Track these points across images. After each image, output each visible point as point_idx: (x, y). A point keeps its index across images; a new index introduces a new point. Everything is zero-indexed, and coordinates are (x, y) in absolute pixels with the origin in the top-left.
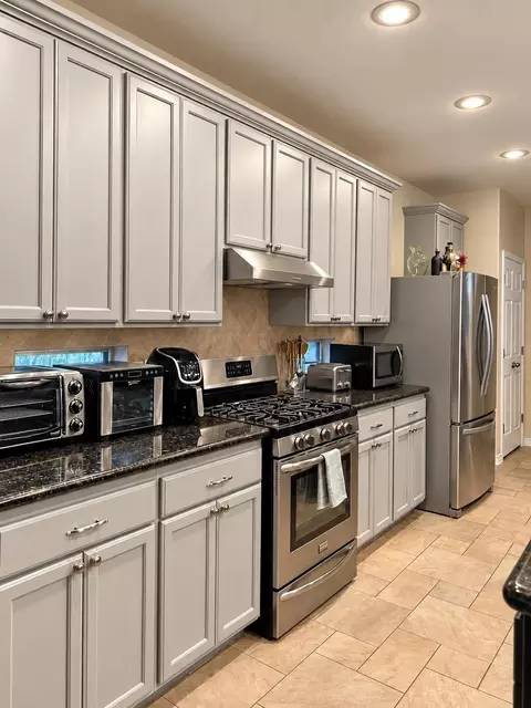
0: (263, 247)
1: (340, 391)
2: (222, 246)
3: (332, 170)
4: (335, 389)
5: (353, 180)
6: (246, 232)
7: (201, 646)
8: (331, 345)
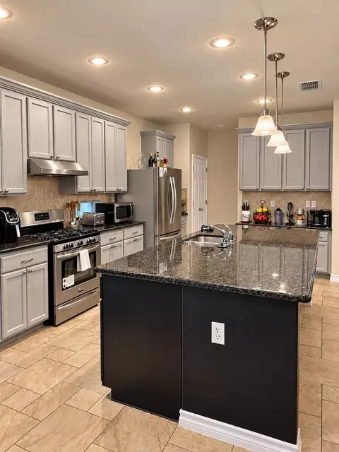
0: (49, 158)
1: (97, 226)
2: (26, 158)
3: (89, 117)
4: (95, 224)
5: (102, 121)
6: (39, 151)
7: (20, 327)
8: (96, 204)
